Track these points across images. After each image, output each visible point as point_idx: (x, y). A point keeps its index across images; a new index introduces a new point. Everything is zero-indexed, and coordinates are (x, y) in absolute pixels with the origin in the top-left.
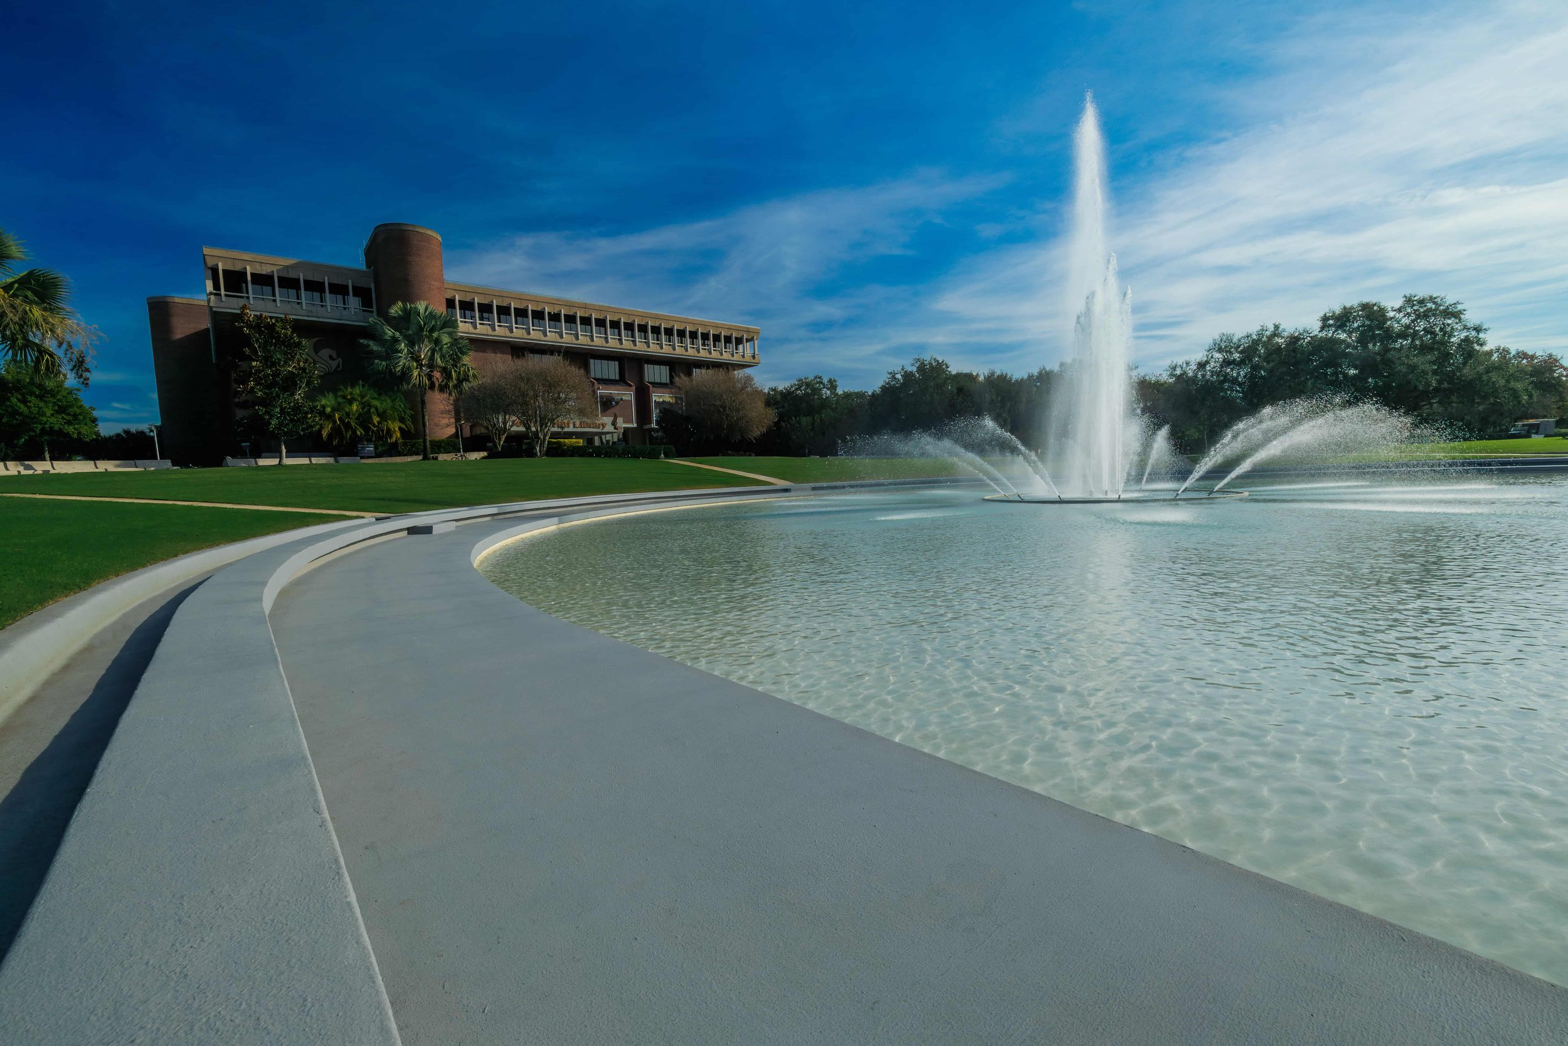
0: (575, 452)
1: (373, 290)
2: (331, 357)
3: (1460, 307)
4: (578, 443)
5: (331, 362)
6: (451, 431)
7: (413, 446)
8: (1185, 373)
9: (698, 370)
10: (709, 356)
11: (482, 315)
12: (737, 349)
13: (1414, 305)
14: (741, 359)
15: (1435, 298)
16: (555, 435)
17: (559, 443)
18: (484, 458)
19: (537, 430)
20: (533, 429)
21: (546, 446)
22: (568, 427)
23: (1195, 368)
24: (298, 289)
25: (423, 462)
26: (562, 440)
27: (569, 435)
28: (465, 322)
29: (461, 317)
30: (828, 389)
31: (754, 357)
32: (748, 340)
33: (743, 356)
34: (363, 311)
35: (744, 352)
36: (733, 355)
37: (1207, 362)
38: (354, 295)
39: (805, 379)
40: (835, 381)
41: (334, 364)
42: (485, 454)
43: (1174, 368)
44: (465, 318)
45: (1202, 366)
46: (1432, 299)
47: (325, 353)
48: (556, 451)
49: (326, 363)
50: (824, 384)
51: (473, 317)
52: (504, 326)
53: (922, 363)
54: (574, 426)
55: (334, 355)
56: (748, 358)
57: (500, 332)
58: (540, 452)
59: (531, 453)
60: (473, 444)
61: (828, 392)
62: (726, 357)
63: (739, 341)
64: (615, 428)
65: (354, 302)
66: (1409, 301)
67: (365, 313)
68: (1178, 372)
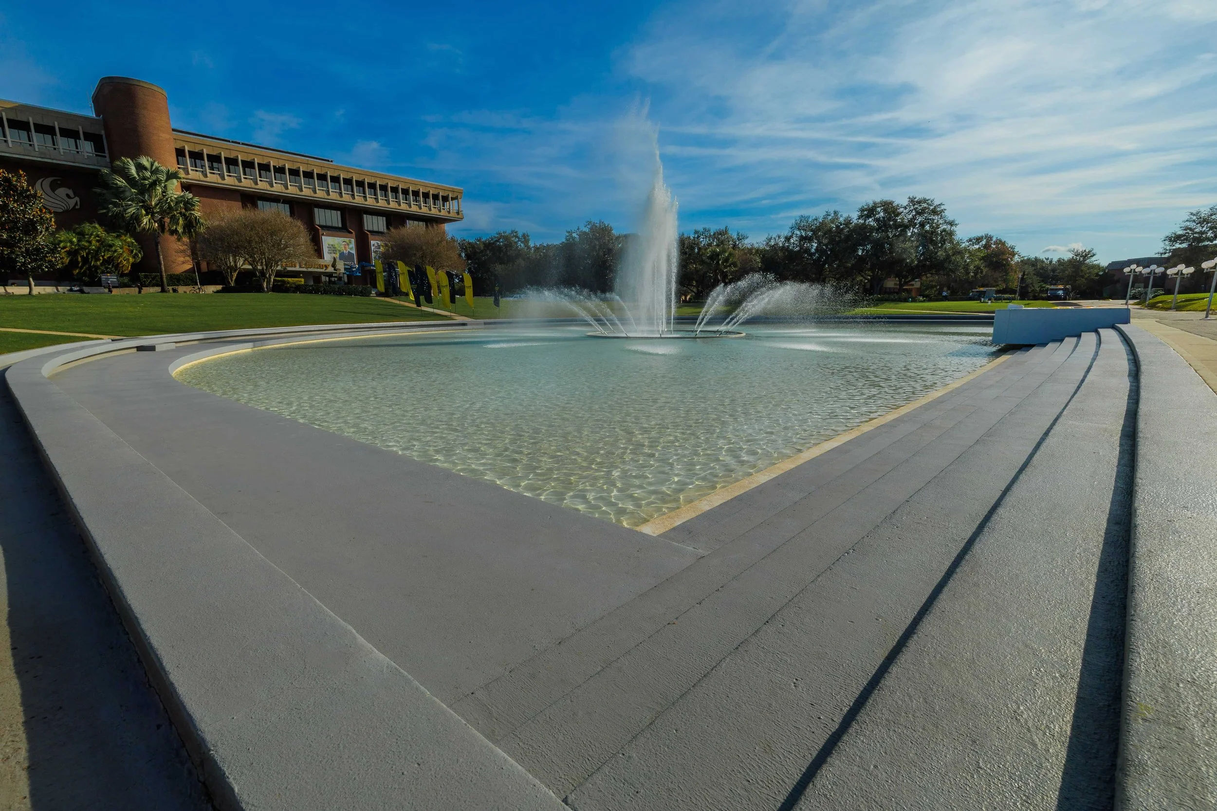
0: (298, 289)
1: (104, 137)
2: (68, 195)
3: (943, 207)
4: (301, 281)
5: (68, 200)
6: (188, 266)
7: (153, 279)
8: (777, 244)
9: (411, 222)
10: (420, 211)
11: (212, 165)
12: (444, 206)
13: (915, 204)
14: (447, 215)
15: (928, 200)
16: (279, 274)
17: (284, 282)
18: (218, 292)
19: (263, 269)
20: (259, 267)
21: (272, 283)
22: (295, 267)
23: (783, 240)
24: (28, 130)
25: (161, 294)
26: (286, 279)
27: (296, 274)
28: (197, 171)
29: (192, 166)
30: (522, 242)
31: (458, 213)
32: (453, 199)
33: (449, 212)
34: (96, 155)
35: (449, 209)
36: (440, 211)
37: (791, 237)
38: (86, 139)
39: (504, 233)
40: (528, 236)
41: (72, 203)
42: (219, 287)
43: (770, 240)
44: (196, 167)
45: (788, 239)
46: (925, 201)
47: (62, 191)
48: (279, 288)
49: (66, 203)
50: (519, 238)
51: (203, 166)
52: (234, 176)
53: (593, 226)
54: (300, 267)
55: (72, 195)
56: (453, 214)
57: (230, 181)
58: (267, 288)
59: (259, 289)
60: (208, 278)
61: (522, 245)
62: (434, 212)
63: (445, 199)
64: (335, 270)
65: (87, 147)
66: (912, 201)
67: (99, 158)
68: (772, 243)
